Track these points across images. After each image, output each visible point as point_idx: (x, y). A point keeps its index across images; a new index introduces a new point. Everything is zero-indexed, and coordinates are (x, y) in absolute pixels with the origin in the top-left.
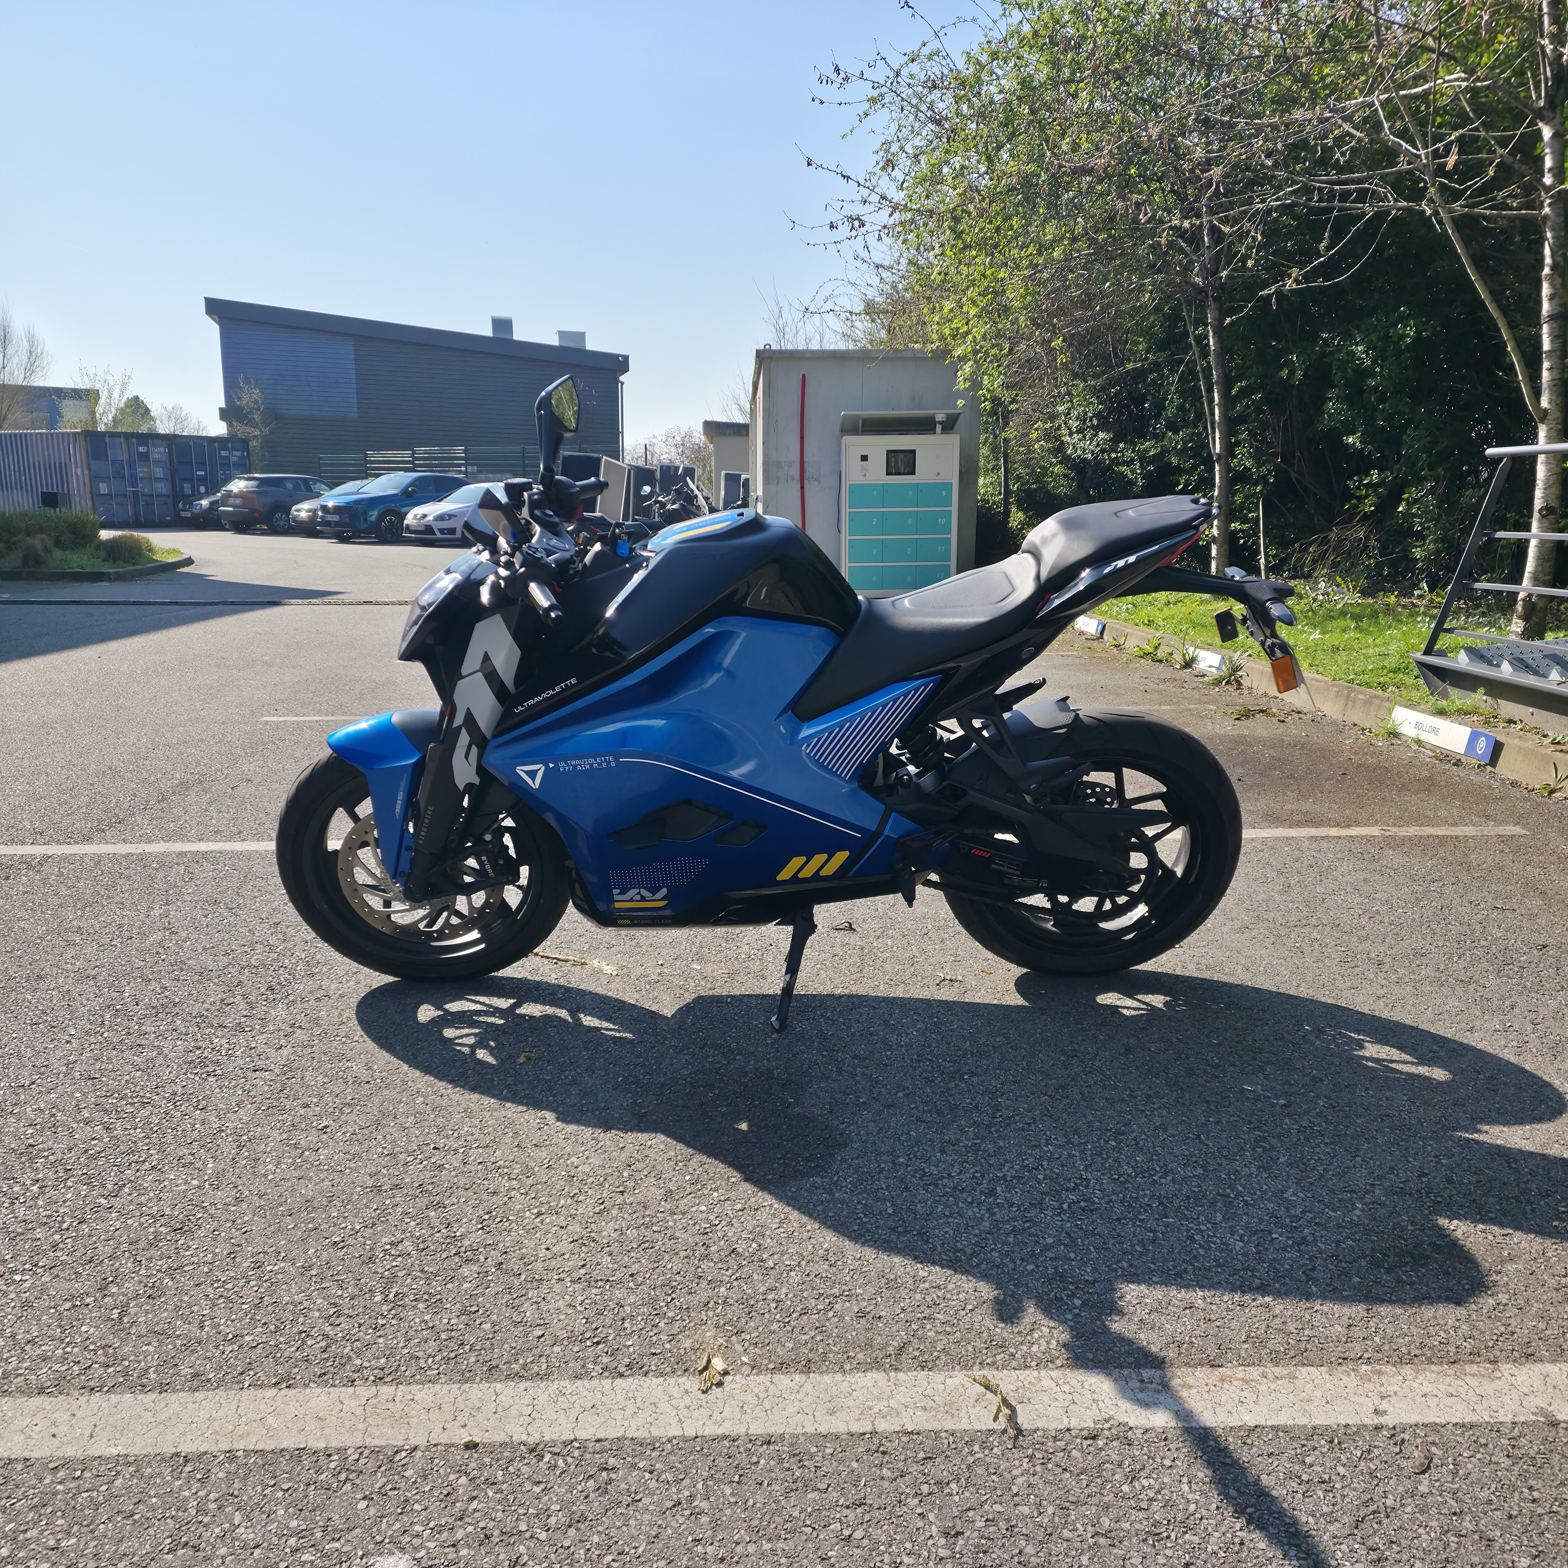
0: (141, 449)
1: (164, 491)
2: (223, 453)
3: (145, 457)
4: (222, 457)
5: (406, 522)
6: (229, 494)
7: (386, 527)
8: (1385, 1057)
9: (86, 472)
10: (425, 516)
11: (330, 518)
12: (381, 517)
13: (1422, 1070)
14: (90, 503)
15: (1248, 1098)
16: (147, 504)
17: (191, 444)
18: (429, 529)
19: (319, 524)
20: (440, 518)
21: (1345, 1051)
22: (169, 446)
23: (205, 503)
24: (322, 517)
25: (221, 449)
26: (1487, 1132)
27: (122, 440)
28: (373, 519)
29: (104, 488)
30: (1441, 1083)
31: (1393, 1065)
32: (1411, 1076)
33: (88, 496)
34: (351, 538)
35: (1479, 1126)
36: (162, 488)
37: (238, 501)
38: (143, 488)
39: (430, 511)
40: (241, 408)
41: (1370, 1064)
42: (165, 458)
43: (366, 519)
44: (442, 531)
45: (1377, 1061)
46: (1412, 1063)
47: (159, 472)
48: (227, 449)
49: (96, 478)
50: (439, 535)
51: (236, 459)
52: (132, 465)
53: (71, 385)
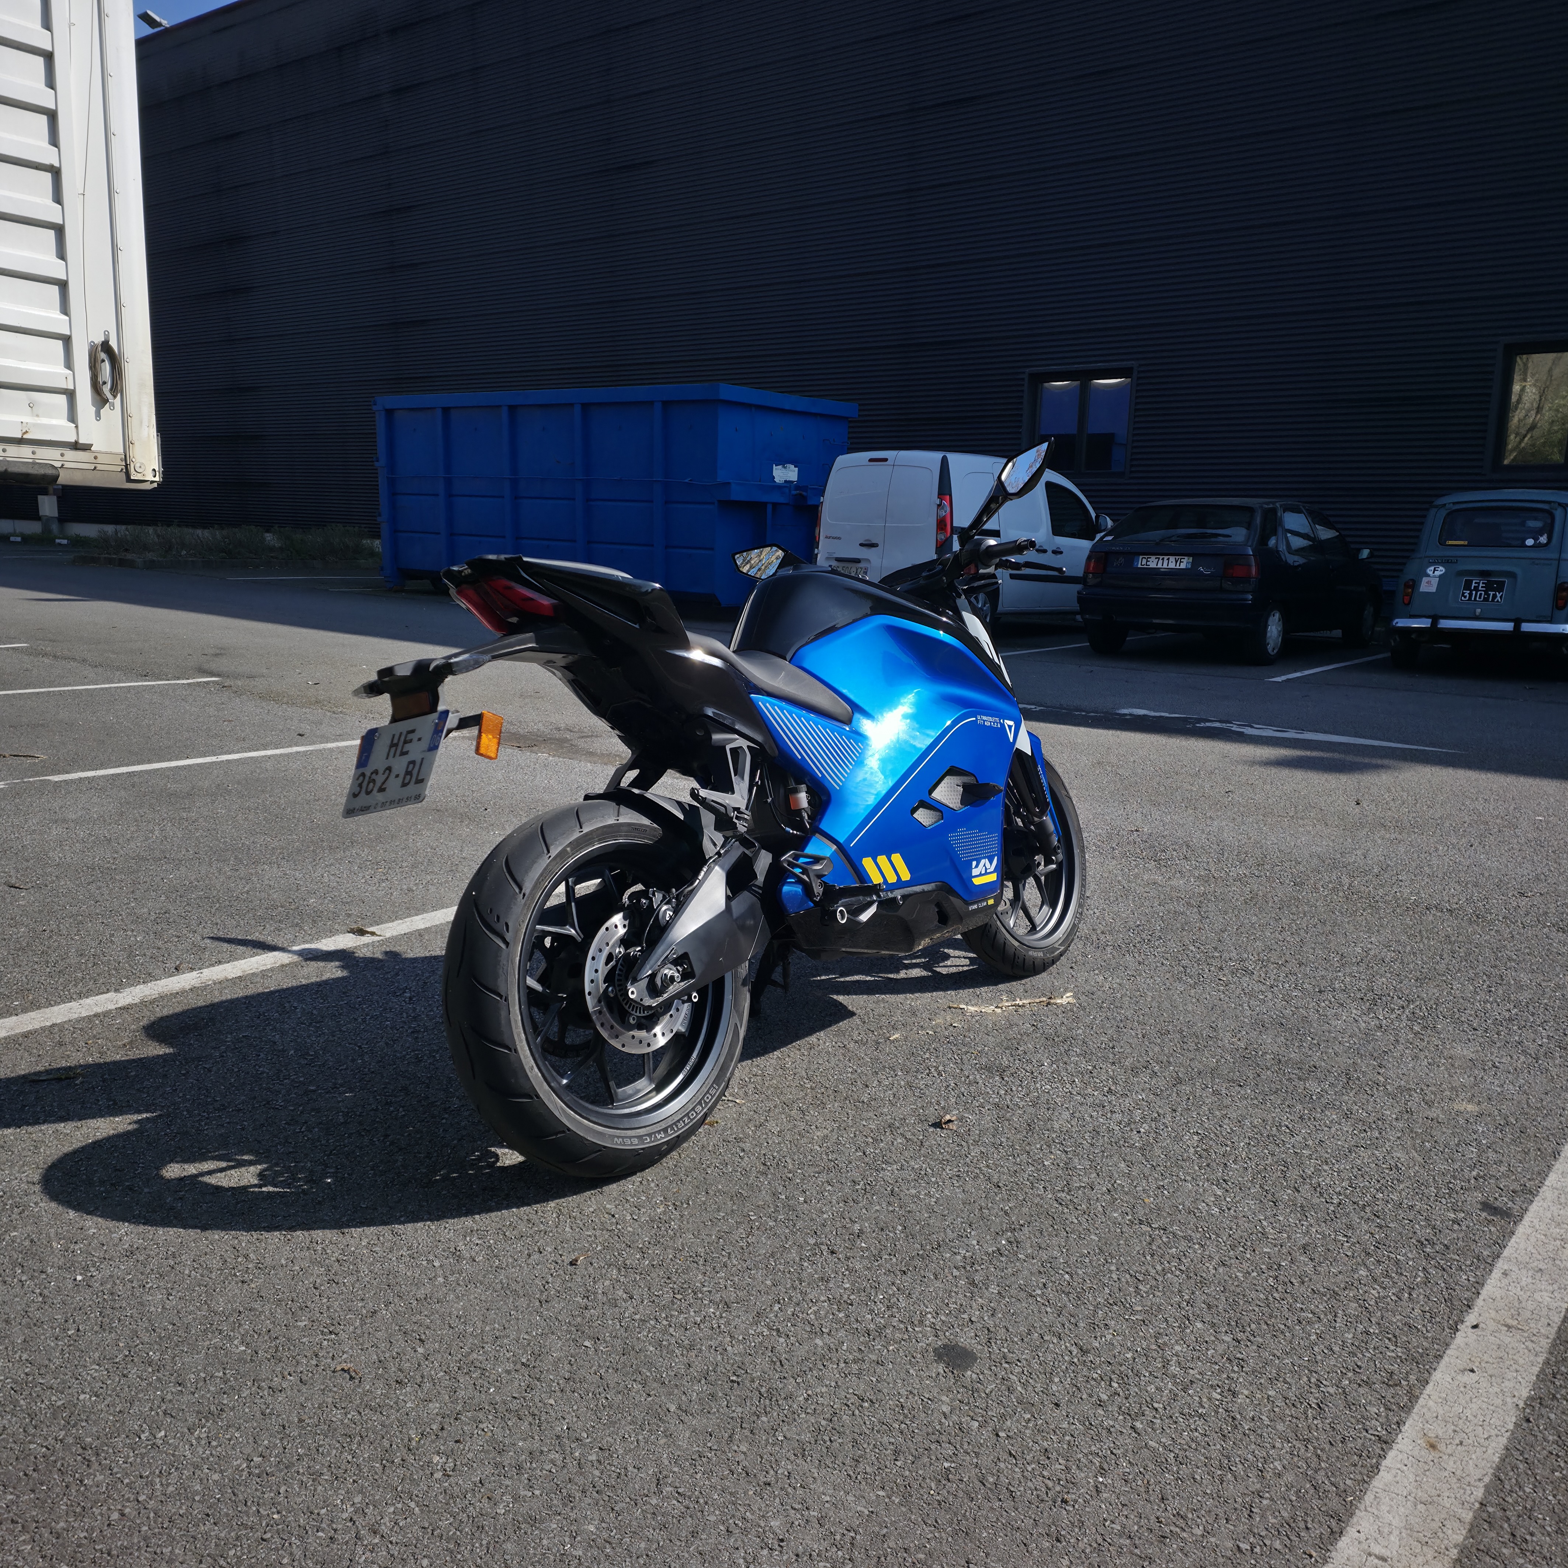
8: (233, 1172)
13: (191, 1169)
15: (341, 1086)
21: (277, 1165)
26: (130, 1124)
30: (171, 1161)
31: (224, 1164)
32: (203, 1158)
35: (135, 1126)
41: (246, 1157)
45: (241, 1164)
46: (202, 1174)
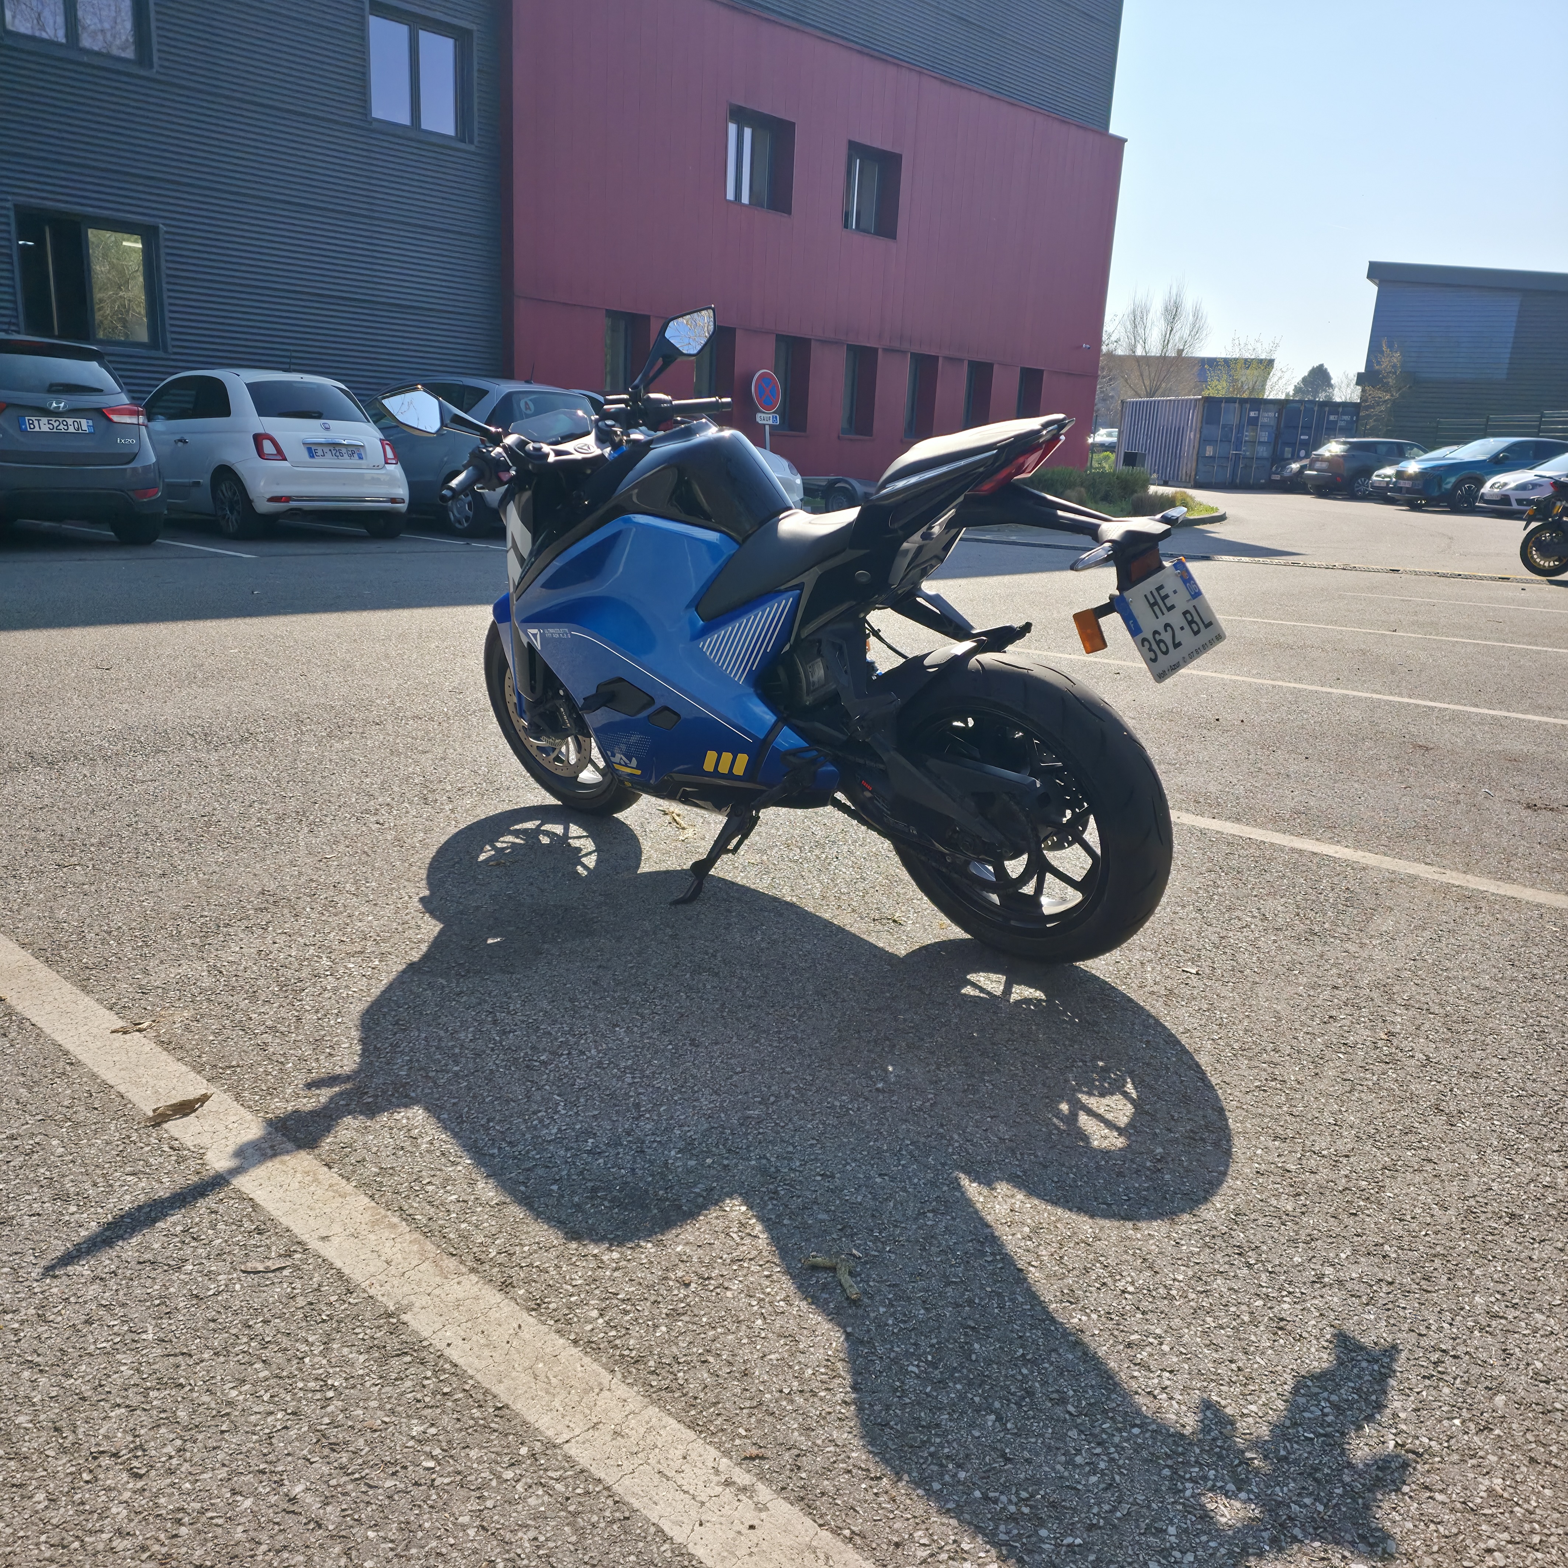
0: (1252, 414)
1: (1265, 454)
2: (1332, 418)
3: (1254, 422)
4: (1329, 422)
5: (1482, 491)
6: (1320, 459)
7: (1462, 496)
9: (1198, 436)
10: (1505, 484)
11: (1402, 484)
12: (1457, 485)
14: (1194, 465)
16: (1246, 467)
17: (1302, 408)
18: (1505, 499)
19: (1391, 490)
20: (1523, 487)
22: (1280, 412)
23: (1295, 466)
24: (1395, 483)
25: (1330, 413)
27: (1237, 405)
28: (1449, 486)
29: (1209, 451)
33: (1195, 456)
34: (1424, 506)
36: (1263, 451)
37: (1324, 465)
38: (1245, 450)
39: (1512, 479)
40: (1378, 372)
42: (1273, 423)
43: (1440, 486)
44: (1520, 502)
47: (1264, 436)
48: (1337, 413)
49: (1204, 441)
50: (1515, 506)
51: (1343, 424)
52: (1240, 428)
53: (1223, 355)
